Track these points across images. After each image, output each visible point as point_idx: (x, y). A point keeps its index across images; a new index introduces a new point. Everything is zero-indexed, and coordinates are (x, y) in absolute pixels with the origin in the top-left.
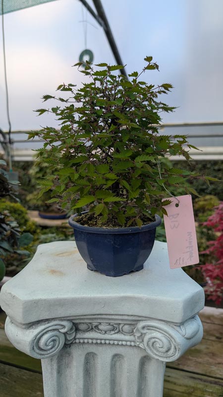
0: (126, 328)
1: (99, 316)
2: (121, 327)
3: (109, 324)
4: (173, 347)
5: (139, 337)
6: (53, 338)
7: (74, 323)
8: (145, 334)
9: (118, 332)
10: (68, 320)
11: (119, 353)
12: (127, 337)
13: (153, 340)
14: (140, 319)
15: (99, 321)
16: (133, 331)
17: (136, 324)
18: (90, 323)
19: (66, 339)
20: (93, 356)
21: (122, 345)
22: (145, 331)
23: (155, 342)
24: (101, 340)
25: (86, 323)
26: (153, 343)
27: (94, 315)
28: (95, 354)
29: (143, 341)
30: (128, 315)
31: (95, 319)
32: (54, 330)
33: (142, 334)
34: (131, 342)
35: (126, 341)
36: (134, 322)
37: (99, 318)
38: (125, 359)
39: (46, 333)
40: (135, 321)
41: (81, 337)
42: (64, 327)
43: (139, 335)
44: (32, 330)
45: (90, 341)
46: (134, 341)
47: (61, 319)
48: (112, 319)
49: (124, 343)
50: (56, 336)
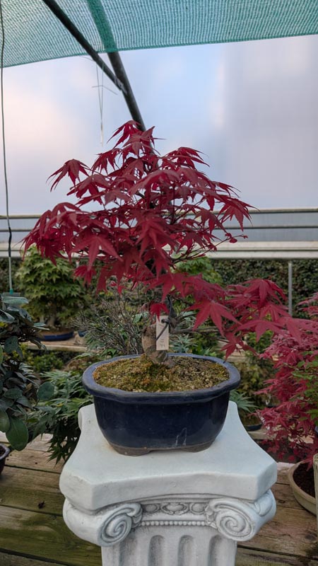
0: (197, 507)
1: (170, 496)
2: (191, 506)
3: (179, 504)
4: (247, 526)
5: (210, 516)
6: (121, 523)
7: (142, 506)
8: (217, 513)
9: (187, 512)
10: (137, 502)
11: (188, 534)
12: (197, 517)
13: (227, 519)
14: (213, 497)
15: (169, 501)
16: (204, 510)
17: (208, 503)
18: (159, 504)
19: (133, 523)
20: (159, 540)
21: (192, 525)
22: (218, 510)
23: (228, 521)
24: (169, 521)
25: (155, 505)
26: (226, 523)
27: (164, 495)
28: (162, 537)
29: (215, 520)
30: (200, 494)
31: (165, 499)
32: (122, 514)
33: (214, 512)
34: (201, 521)
35: (196, 521)
36: (205, 501)
37: (170, 499)
38: (194, 540)
39: (114, 518)
40: (207, 499)
41: (148, 519)
42: (132, 510)
43: (211, 514)
44: (100, 516)
45: (157, 523)
46: (204, 521)
47: (130, 502)
48: (183, 499)
49: (194, 523)
50: (124, 521)
